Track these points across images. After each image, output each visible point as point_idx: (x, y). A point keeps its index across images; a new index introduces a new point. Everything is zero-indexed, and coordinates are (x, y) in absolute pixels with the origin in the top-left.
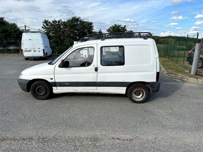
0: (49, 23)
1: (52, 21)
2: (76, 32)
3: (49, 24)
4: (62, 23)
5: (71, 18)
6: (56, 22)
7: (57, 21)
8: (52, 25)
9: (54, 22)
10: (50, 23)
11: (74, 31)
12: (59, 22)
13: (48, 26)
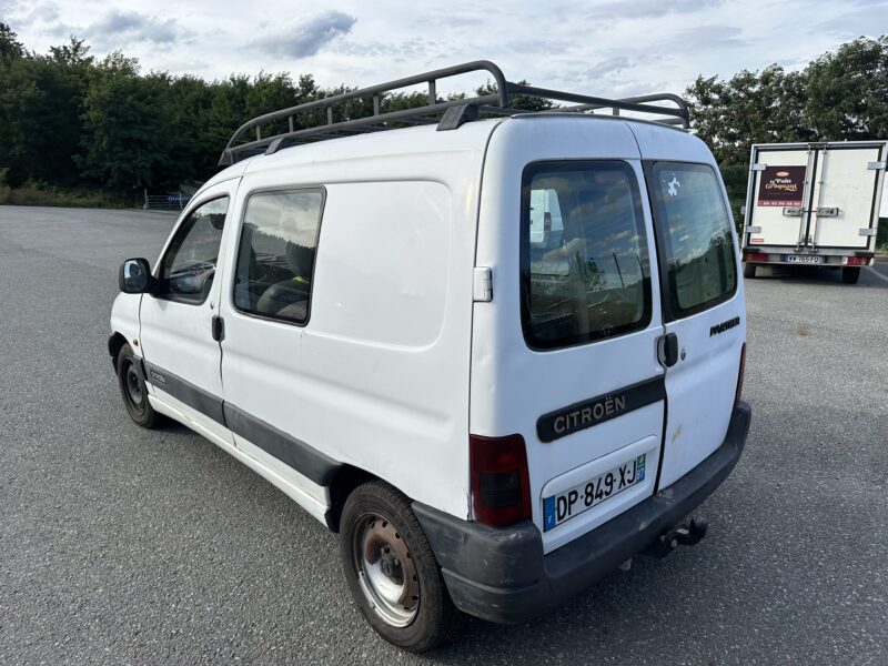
0: (718, 89)
1: (731, 78)
2: (854, 121)
3: (716, 97)
4: (778, 84)
5: (835, 52)
6: (754, 83)
7: (757, 77)
8: (726, 100)
9: (737, 83)
10: (719, 93)
11: (844, 119)
12: (766, 79)
13: (710, 107)
